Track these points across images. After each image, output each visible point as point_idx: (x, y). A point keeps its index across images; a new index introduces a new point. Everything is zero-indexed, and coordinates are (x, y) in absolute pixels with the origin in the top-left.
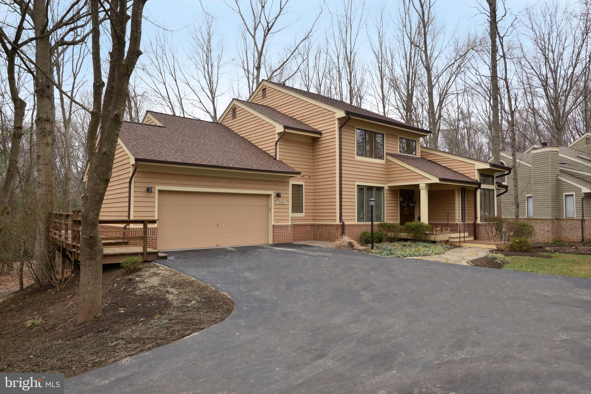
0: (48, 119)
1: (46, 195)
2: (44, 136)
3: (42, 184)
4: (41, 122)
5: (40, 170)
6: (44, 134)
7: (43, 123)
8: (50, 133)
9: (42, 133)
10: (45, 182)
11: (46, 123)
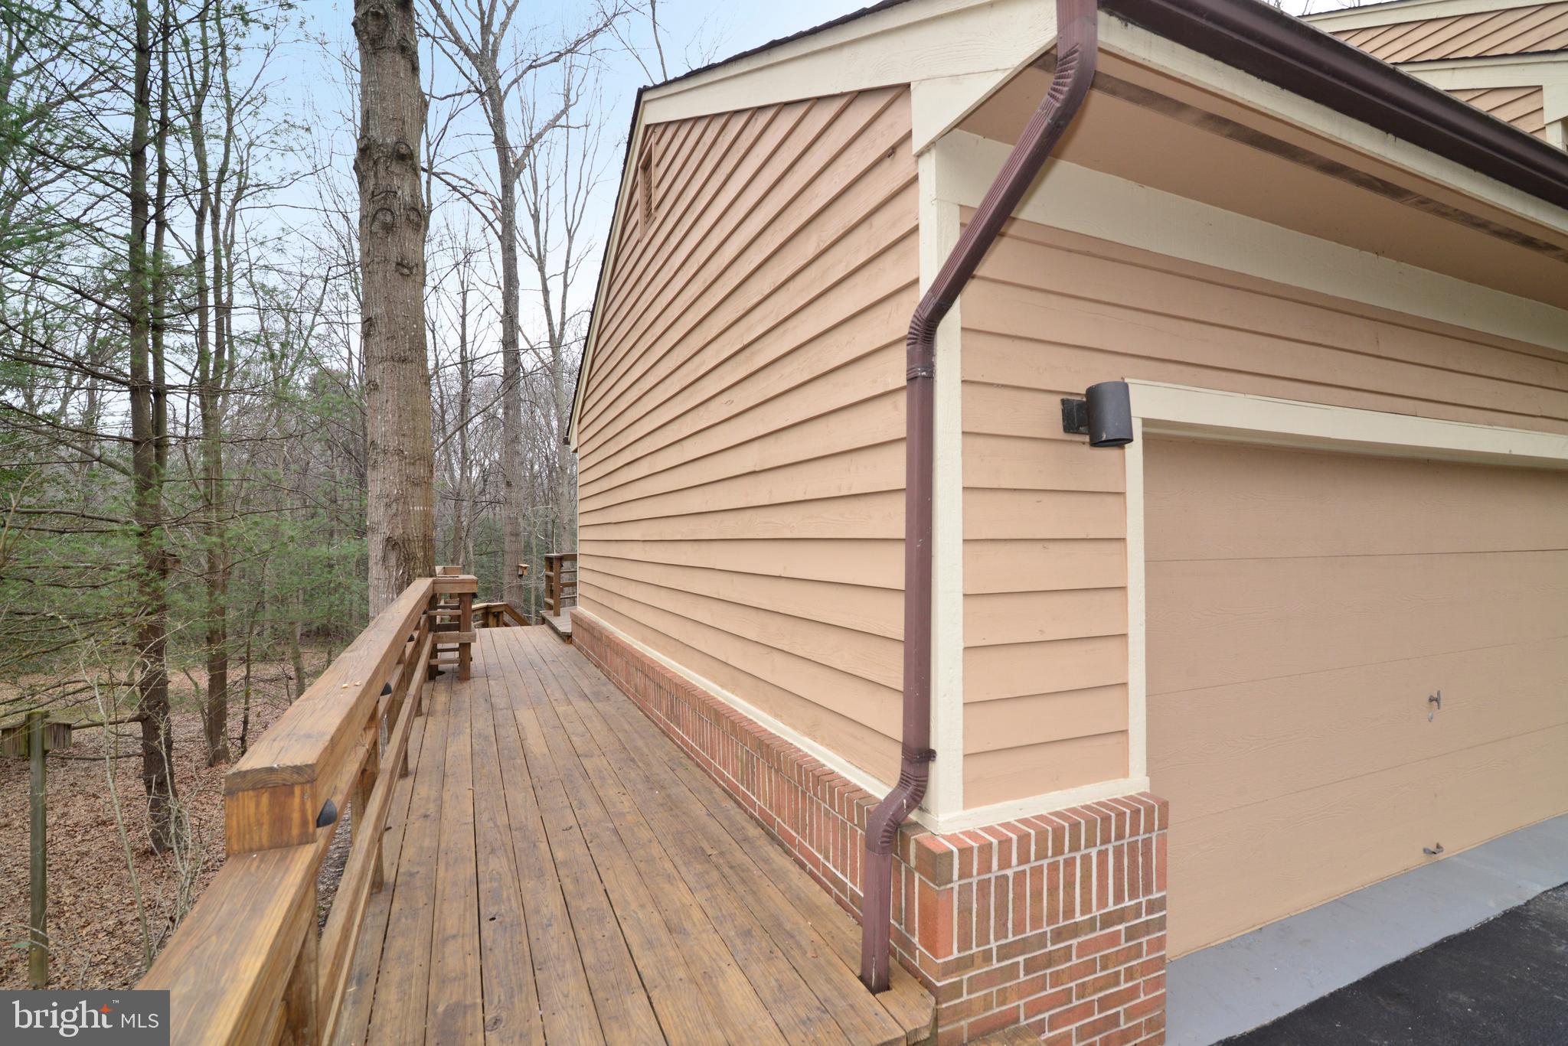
0: (403, 150)
1: (401, 499)
2: (388, 228)
3: (385, 452)
4: (376, 163)
5: (376, 387)
6: (389, 218)
7: (381, 167)
8: (413, 216)
9: (380, 216)
10: (393, 443)
11: (396, 168)
